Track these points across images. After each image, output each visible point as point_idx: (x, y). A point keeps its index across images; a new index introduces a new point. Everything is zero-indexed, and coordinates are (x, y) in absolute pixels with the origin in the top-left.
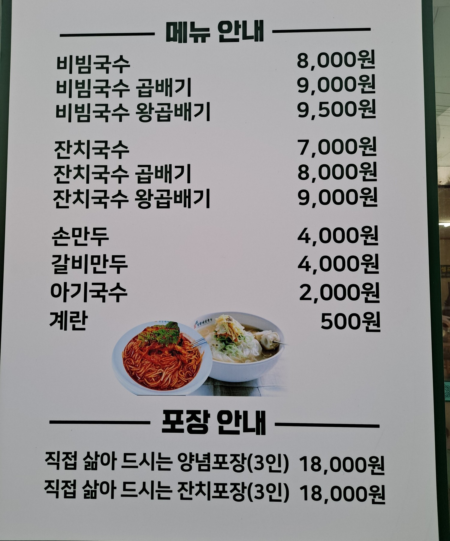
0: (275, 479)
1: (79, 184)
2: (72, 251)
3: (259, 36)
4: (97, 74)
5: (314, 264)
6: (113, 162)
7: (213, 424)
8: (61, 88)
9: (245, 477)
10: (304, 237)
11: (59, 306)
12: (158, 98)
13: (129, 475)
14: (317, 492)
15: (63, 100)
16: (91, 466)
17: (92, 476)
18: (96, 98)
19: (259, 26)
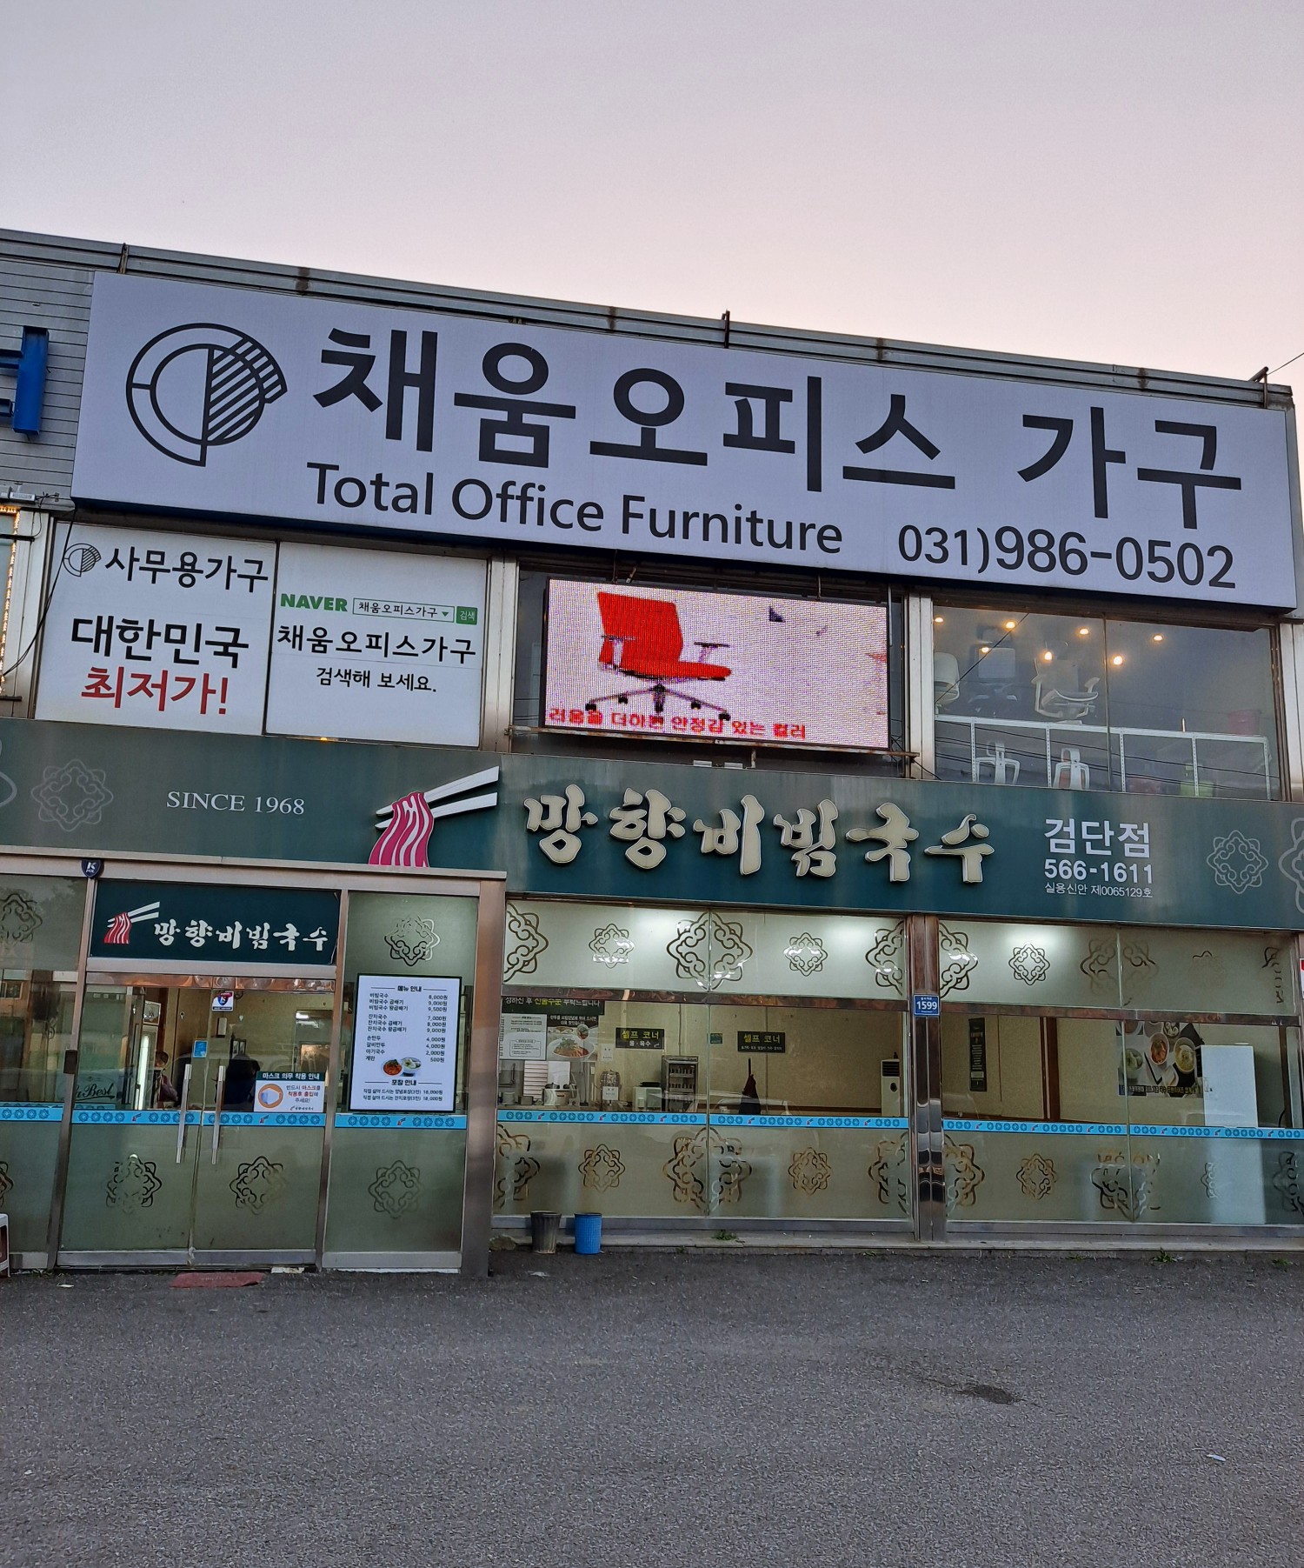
0: (418, 1095)
1: (374, 1025)
2: (372, 1041)
3: (420, 990)
4: (380, 998)
5: (430, 1046)
6: (383, 1020)
7: (404, 1083)
8: (371, 1001)
9: (411, 1095)
10: (428, 1040)
11: (368, 1055)
12: (395, 1004)
13: (384, 1094)
14: (427, 1098)
15: (371, 1004)
16: (374, 1092)
17: (375, 1095)
18: (379, 1004)
19: (420, 988)
